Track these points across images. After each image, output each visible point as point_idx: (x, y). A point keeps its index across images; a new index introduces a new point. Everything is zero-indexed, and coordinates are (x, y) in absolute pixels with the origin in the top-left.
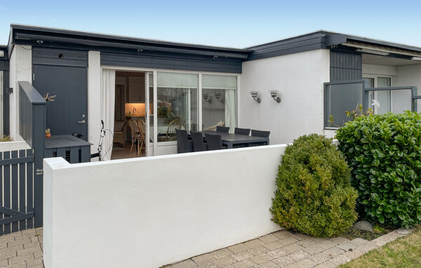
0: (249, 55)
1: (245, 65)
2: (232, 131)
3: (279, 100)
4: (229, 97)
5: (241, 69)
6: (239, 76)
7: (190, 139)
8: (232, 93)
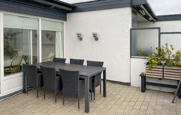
0: (74, 8)
1: (69, 15)
2: (68, 62)
3: (97, 39)
4: (58, 36)
5: (66, 18)
6: (65, 23)
7: (39, 72)
8: (60, 34)
